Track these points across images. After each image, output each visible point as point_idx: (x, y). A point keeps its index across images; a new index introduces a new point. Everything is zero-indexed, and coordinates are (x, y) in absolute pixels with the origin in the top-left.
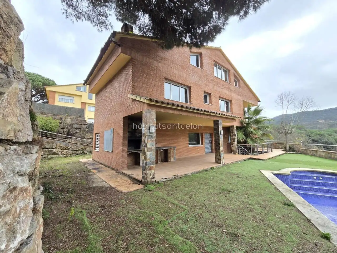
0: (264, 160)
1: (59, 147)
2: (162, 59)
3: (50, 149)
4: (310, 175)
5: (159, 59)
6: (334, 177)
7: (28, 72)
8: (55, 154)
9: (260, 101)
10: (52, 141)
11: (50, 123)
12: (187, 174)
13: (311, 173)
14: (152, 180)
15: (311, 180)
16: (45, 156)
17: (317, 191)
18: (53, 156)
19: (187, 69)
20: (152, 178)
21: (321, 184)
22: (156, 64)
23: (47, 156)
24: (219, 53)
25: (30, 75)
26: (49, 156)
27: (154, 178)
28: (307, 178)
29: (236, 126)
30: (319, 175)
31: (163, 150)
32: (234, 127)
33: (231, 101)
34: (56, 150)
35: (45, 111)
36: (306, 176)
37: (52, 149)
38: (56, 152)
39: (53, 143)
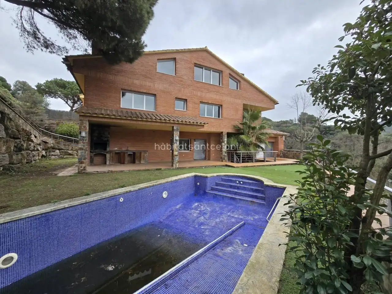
0: (234, 167)
1: (74, 149)
2: (118, 72)
3: (65, 151)
4: (234, 179)
5: (115, 72)
6: (251, 182)
7: (68, 81)
8: (70, 154)
9: (278, 103)
10: (68, 144)
11: (73, 129)
12: (124, 171)
13: (242, 179)
14: (83, 171)
15: (234, 184)
16: (61, 156)
17: (229, 193)
18: (68, 156)
19: (152, 78)
20: (83, 170)
21: (237, 187)
22: (111, 77)
23: (63, 156)
24: (205, 54)
25: (69, 83)
26: (65, 156)
27: (85, 170)
28: (231, 182)
29: (226, 132)
30: (241, 180)
31: (132, 153)
32: (224, 133)
33: (222, 106)
34: (71, 151)
35: (72, 118)
36: (231, 180)
37: (68, 151)
38: (72, 153)
39: (69, 145)
